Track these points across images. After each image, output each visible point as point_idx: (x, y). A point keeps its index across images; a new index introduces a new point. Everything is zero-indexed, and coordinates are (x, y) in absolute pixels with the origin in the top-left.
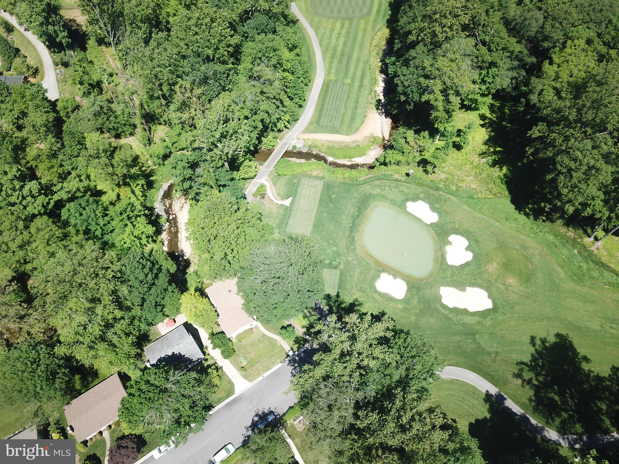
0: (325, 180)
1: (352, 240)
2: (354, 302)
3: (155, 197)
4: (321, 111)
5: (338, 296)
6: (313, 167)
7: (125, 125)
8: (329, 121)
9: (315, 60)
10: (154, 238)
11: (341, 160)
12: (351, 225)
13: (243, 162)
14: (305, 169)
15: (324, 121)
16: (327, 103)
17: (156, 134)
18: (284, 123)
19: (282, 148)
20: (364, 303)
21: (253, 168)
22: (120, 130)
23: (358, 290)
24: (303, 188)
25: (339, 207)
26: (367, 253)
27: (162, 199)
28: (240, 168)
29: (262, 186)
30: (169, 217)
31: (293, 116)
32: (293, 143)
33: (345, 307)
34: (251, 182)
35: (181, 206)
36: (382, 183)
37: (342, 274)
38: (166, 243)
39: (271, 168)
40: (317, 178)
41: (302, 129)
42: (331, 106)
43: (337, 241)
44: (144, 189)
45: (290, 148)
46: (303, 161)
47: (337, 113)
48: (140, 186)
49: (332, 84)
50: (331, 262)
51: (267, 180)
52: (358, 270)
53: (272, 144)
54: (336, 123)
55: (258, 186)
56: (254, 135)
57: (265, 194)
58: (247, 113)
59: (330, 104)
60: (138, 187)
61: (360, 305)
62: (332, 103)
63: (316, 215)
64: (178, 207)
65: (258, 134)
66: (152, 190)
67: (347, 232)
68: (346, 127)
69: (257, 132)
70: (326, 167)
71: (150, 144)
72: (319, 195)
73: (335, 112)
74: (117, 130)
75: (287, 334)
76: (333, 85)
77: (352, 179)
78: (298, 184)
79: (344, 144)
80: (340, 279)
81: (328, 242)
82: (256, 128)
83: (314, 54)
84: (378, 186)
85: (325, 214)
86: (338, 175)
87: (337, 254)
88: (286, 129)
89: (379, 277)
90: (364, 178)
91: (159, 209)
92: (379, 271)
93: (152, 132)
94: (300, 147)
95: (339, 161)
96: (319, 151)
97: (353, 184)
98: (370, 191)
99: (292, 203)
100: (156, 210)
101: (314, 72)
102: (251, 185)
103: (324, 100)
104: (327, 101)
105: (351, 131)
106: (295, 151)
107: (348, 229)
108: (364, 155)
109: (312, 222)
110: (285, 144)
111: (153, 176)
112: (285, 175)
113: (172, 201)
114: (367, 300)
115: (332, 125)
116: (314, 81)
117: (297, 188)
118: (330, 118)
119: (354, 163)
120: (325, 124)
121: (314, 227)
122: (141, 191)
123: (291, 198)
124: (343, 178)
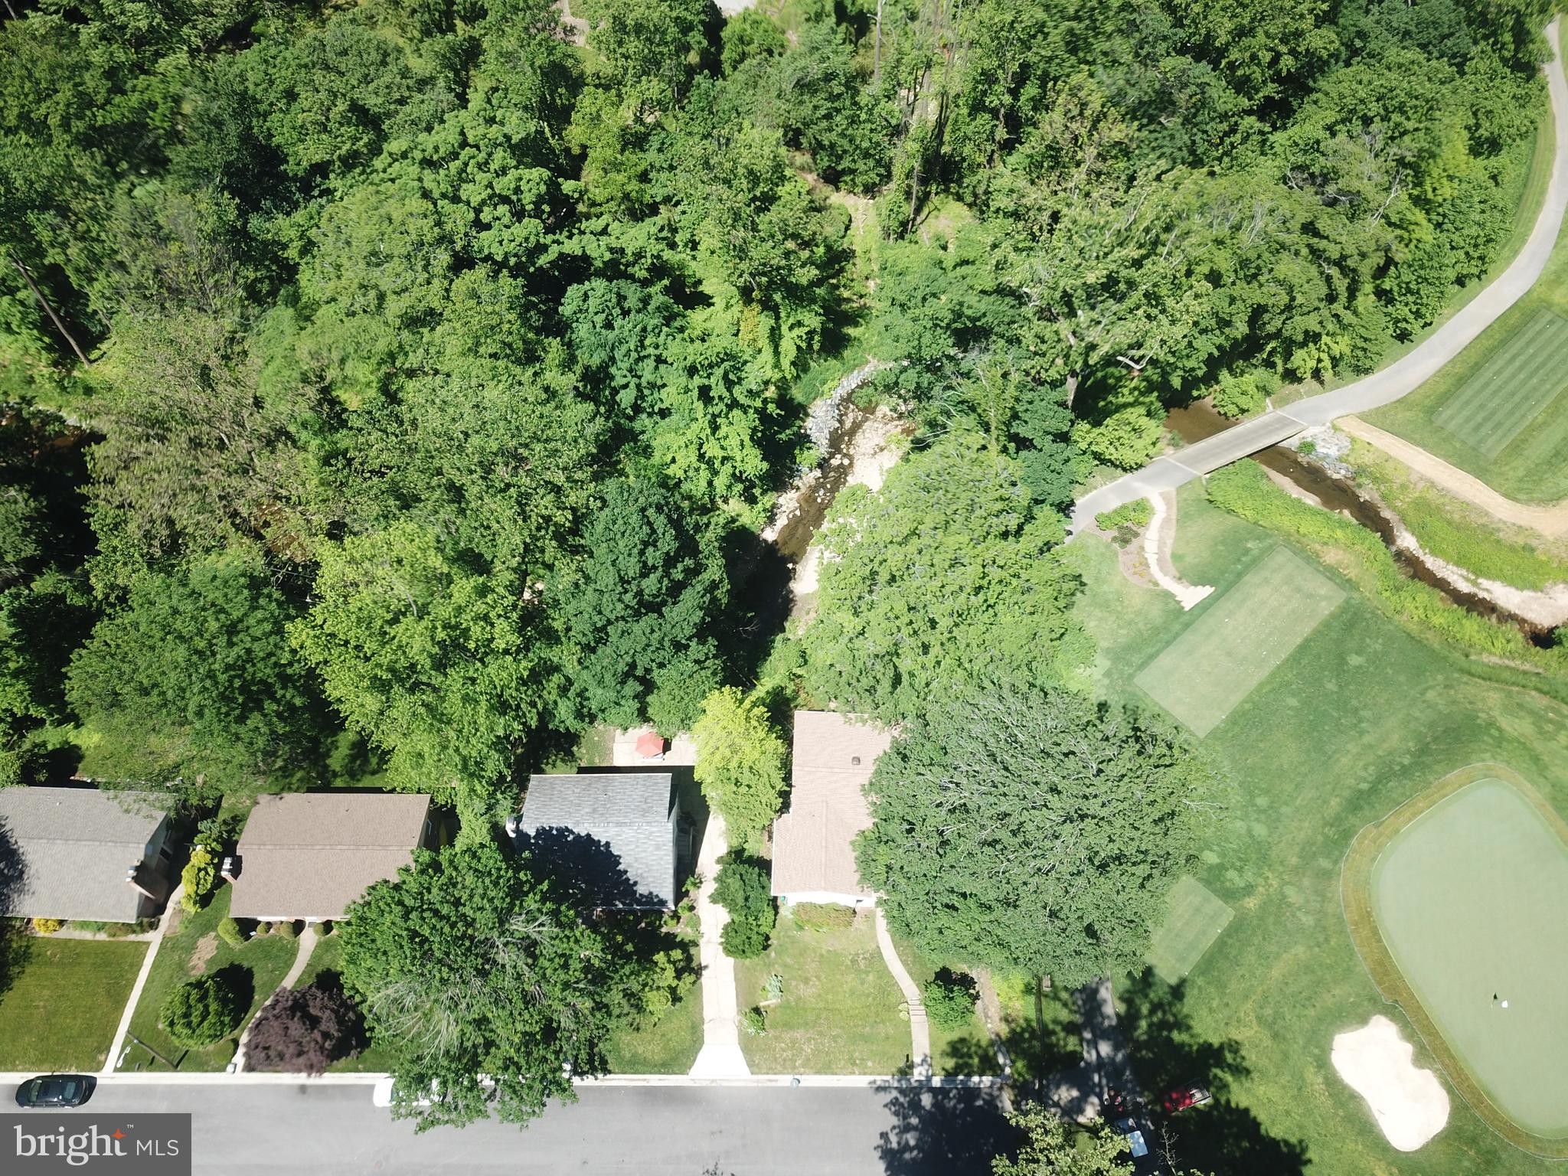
0: (1356, 595)
1: (1338, 838)
2: (1222, 1047)
3: (830, 384)
4: (1461, 381)
5: (1177, 992)
6: (1339, 534)
7: (866, 155)
8: (1472, 424)
9: (1532, 221)
10: (757, 491)
11: (1441, 562)
12: (1364, 786)
13: (1126, 406)
14: (1309, 527)
15: (1452, 416)
16: (1496, 367)
17: (931, 220)
18: (1319, 360)
19: (1268, 429)
20: (1255, 1075)
21: (1147, 440)
22: (845, 164)
23: (1259, 1019)
24: (1266, 581)
25: (1354, 702)
26: (1366, 917)
27: (842, 399)
28: (1108, 421)
29: (1142, 507)
30: (832, 456)
31: (1360, 353)
32: (1309, 434)
33: (1182, 1045)
34: (1115, 478)
35: (883, 444)
36: (1553, 710)
37: (1236, 928)
38: (782, 521)
39: (1200, 471)
40: (1332, 573)
41: (1366, 406)
42: (1506, 383)
43: (1284, 810)
44: (810, 346)
45: (1293, 444)
46: (1311, 500)
47: (1511, 413)
48: (802, 331)
49: (1549, 316)
50: (1221, 868)
51: (1165, 497)
52: (1300, 950)
53: (1244, 402)
54: (1490, 442)
55: (1128, 500)
56: (1206, 346)
57: (1136, 535)
58: (1224, 262)
59: (1506, 374)
60: (796, 332)
61: (1241, 1071)
62: (1514, 376)
63: (1261, 685)
64: (872, 444)
65: (1219, 347)
66: (832, 362)
67: (1334, 802)
68: (1521, 473)
69: (1221, 340)
70: (1381, 557)
71: (901, 236)
72: (1306, 629)
73: (1509, 406)
74: (840, 158)
75: (943, 1009)
76: (1551, 322)
77: (1451, 641)
78: (1256, 561)
79: (1484, 520)
80: (1221, 944)
81: (1252, 795)
82: (1224, 323)
83: (1539, 204)
84: (1532, 712)
85: (1293, 702)
86: (1409, 605)
87: (1260, 855)
88: (1315, 384)
89: (1363, 1020)
90: (1495, 660)
91: (819, 423)
92: (1373, 1000)
93: (926, 211)
94: (1327, 456)
95: (1432, 563)
96: (1384, 497)
97: (1445, 658)
98: (1496, 713)
99: (1204, 607)
100: (809, 423)
101: (1506, 253)
102: (1110, 485)
103: (1489, 354)
104: (1500, 363)
105: (1530, 492)
106: (1303, 459)
107: (1346, 793)
108: (1534, 588)
109: (1235, 700)
110: (1284, 423)
111: (856, 324)
112: (1230, 511)
113: (867, 419)
114: (1273, 1071)
115: (1472, 442)
116: (1491, 281)
117: (1247, 568)
118: (1479, 418)
119: (1482, 594)
120: (1452, 426)
121: (1233, 720)
122: (799, 348)
123: (1208, 590)
124: (1421, 622)
